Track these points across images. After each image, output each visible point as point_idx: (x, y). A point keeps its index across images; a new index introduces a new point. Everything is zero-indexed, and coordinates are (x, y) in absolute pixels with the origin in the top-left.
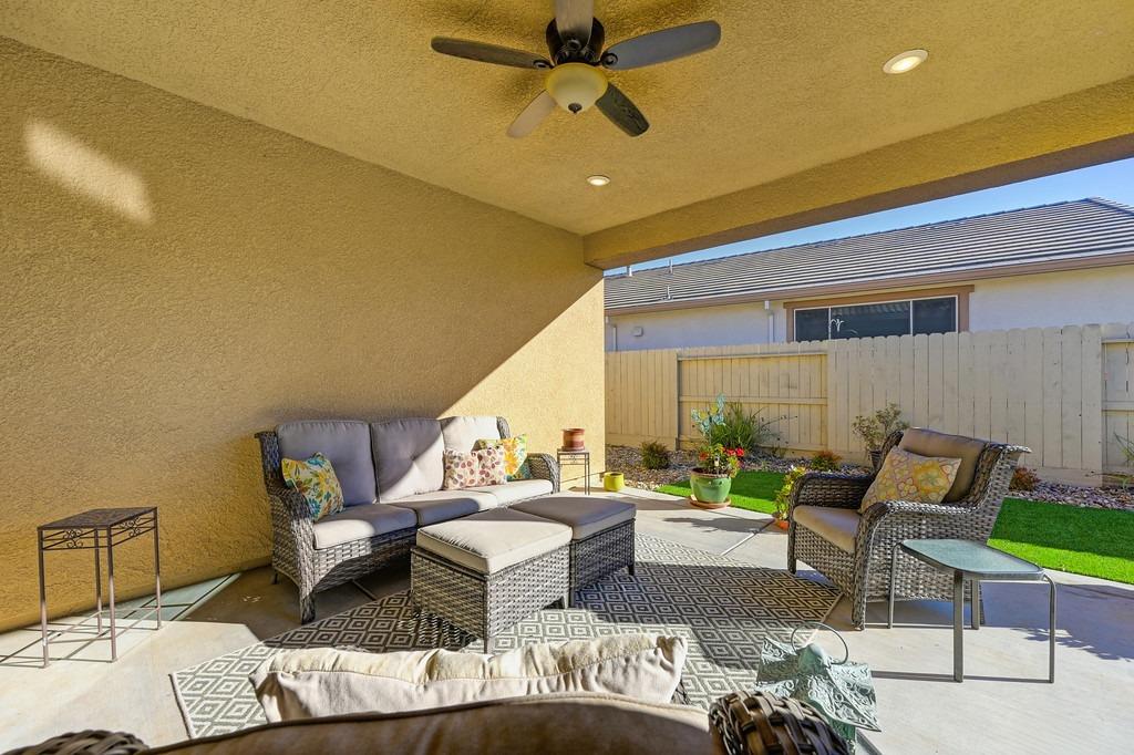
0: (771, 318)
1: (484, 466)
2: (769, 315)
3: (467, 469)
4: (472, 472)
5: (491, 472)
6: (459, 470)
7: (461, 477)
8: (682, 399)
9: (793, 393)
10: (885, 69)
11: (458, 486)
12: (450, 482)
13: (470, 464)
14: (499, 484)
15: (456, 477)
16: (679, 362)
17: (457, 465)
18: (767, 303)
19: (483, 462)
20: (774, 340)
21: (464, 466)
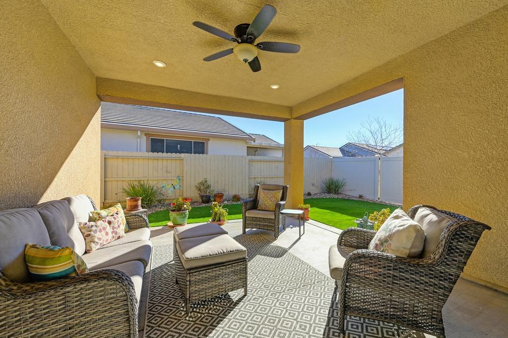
0: (139, 139)
1: (113, 228)
2: (138, 138)
3: (103, 233)
4: (107, 234)
5: (118, 231)
6: (98, 235)
7: (100, 239)
8: (107, 179)
9: (169, 175)
10: (271, 86)
11: (98, 247)
12: (93, 245)
13: (104, 229)
14: (122, 237)
15: (96, 240)
16: (105, 158)
17: (95, 232)
18: (139, 132)
19: (112, 225)
20: (140, 151)
21: (100, 231)
